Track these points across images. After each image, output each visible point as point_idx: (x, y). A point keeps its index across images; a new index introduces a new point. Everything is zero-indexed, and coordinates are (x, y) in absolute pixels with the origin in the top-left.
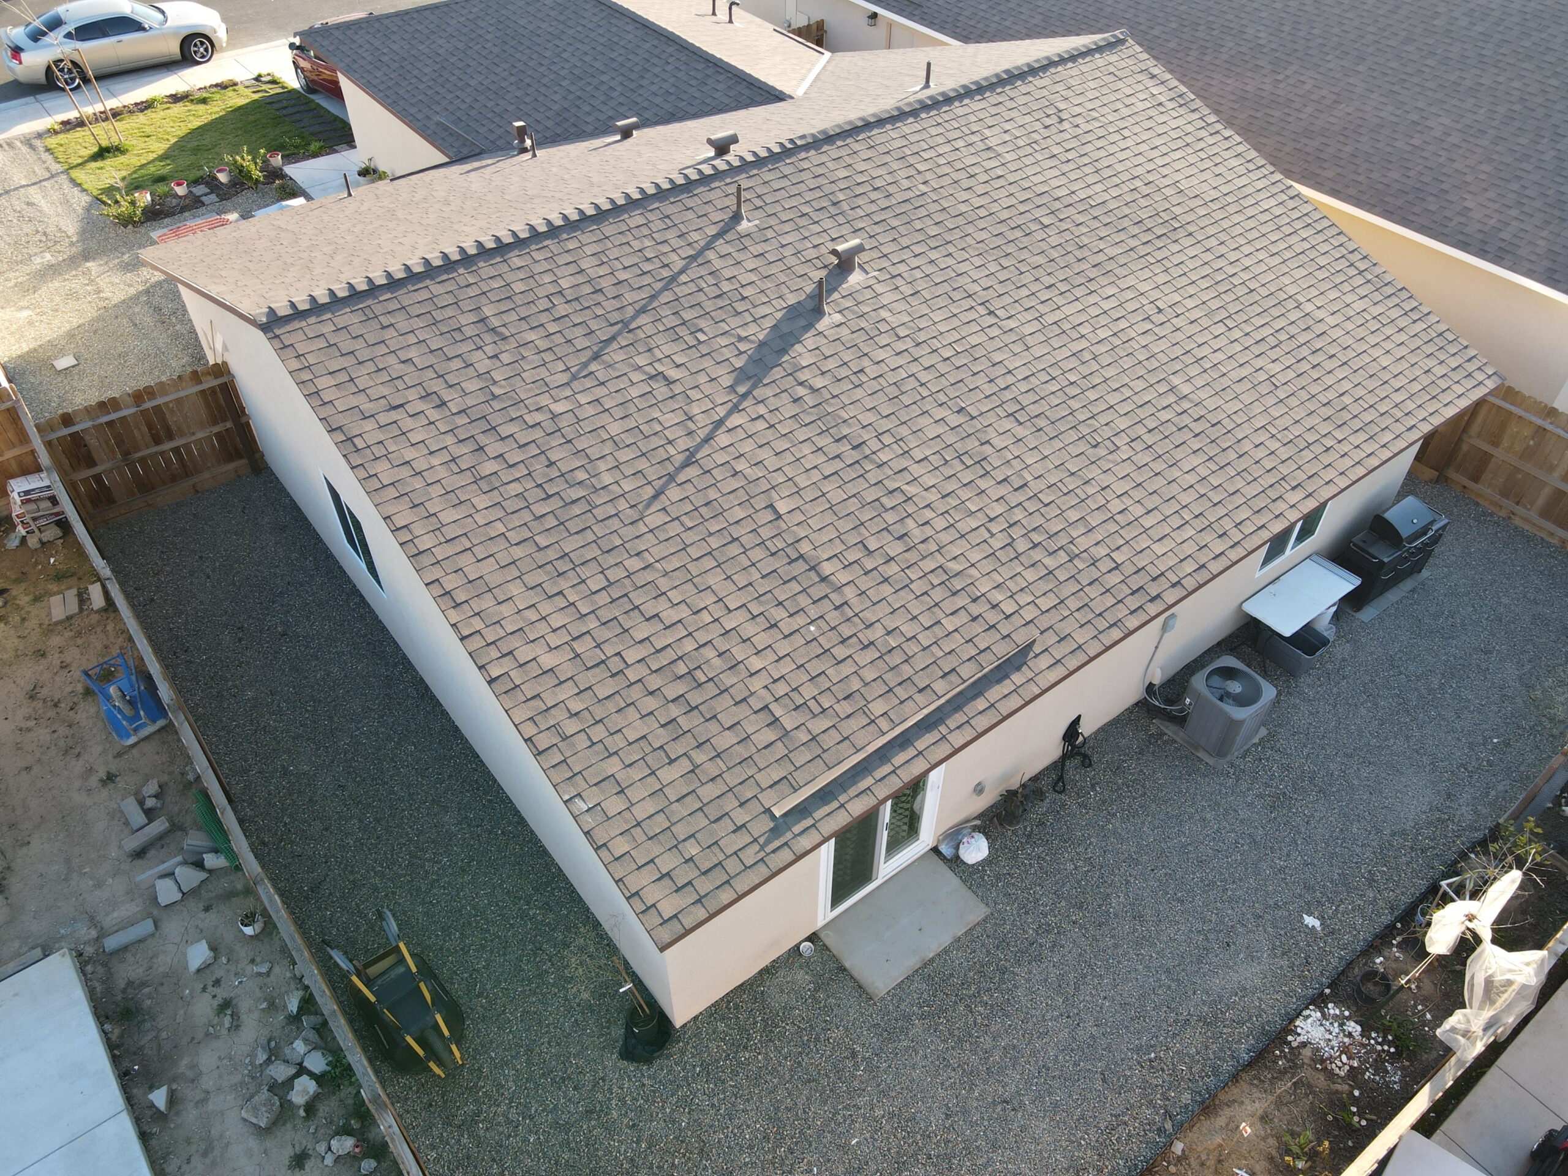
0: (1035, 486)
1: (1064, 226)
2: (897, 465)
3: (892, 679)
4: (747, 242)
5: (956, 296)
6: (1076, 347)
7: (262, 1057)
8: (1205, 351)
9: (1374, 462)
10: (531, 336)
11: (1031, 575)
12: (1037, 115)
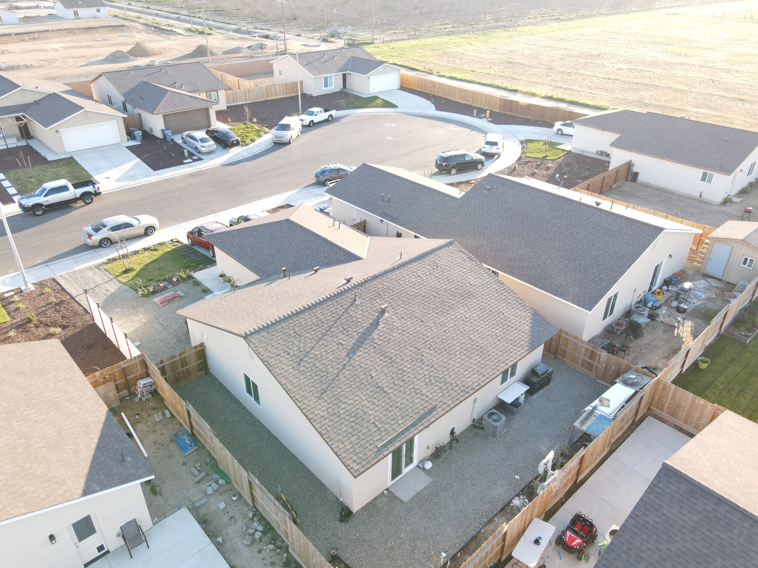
0: (436, 366)
1: (440, 296)
2: (400, 363)
3: (403, 415)
4: (358, 307)
5: (413, 317)
6: (445, 329)
7: (245, 528)
8: (479, 328)
9: (524, 355)
10: (308, 335)
11: (436, 388)
12: (431, 266)
